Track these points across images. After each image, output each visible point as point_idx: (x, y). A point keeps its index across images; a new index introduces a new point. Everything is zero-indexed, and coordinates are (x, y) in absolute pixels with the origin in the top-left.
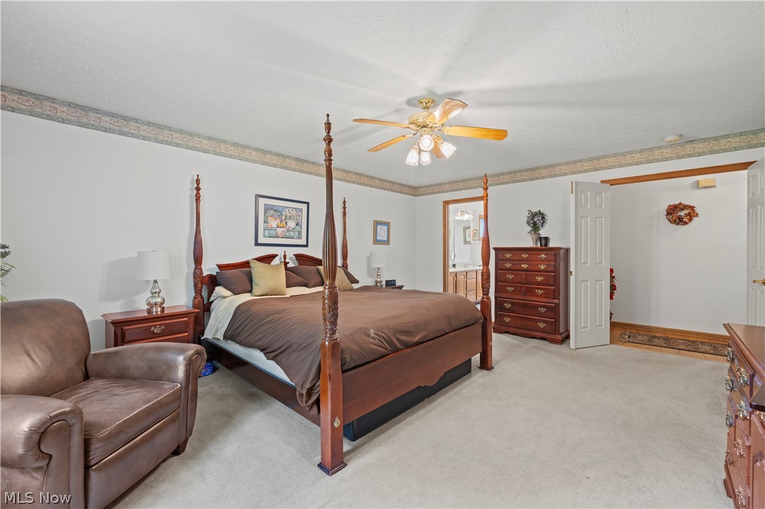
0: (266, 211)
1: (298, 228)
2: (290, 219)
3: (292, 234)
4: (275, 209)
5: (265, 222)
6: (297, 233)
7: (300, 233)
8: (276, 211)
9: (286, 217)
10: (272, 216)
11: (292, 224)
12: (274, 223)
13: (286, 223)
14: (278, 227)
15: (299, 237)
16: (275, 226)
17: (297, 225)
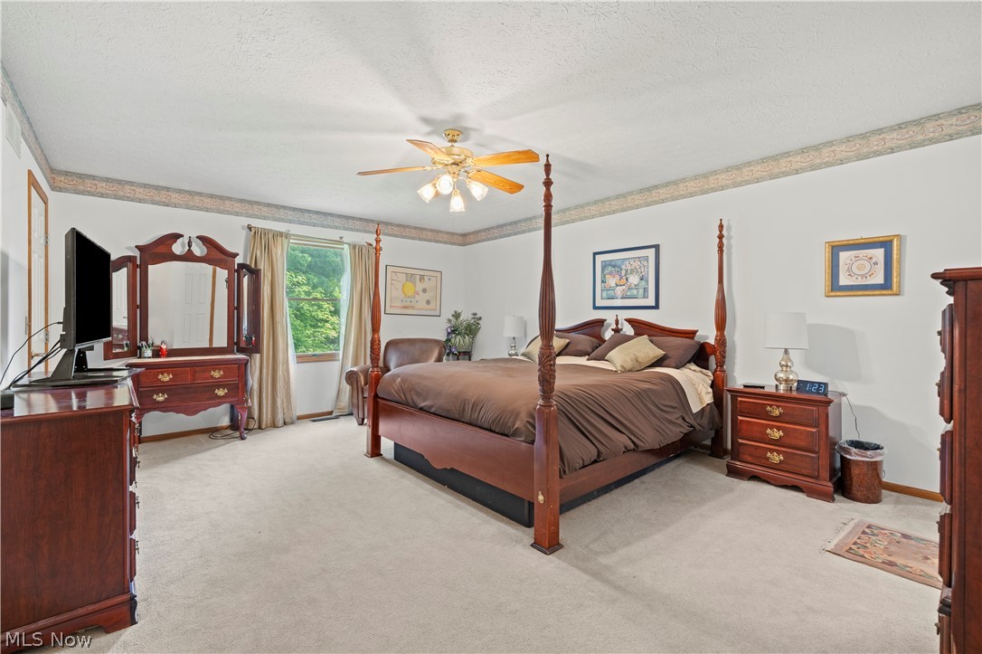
0: (603, 268)
1: (643, 283)
2: (631, 273)
3: (635, 292)
4: (613, 264)
5: (603, 282)
6: (641, 291)
7: (646, 290)
8: (614, 266)
9: (627, 271)
10: (610, 273)
11: (634, 280)
12: (612, 282)
13: (627, 279)
14: (617, 285)
15: (645, 296)
16: (613, 285)
17: (642, 279)
